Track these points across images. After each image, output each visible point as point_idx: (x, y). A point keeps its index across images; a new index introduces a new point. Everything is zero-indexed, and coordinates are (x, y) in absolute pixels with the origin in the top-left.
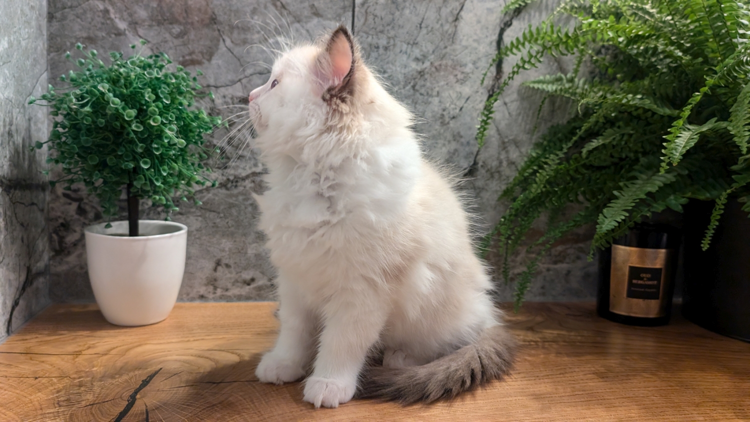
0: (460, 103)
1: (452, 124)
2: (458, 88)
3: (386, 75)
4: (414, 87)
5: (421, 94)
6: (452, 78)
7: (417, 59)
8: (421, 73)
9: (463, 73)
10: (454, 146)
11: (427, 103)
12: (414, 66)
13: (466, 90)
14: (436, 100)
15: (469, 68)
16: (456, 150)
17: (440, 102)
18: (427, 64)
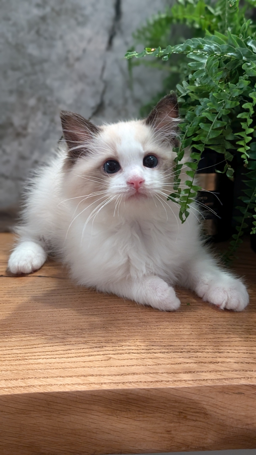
0: (83, 45)
1: (77, 65)
2: (80, 30)
3: (11, 22)
4: (38, 32)
5: (46, 39)
6: (73, 22)
7: (38, 6)
8: (43, 19)
9: (83, 16)
10: (80, 86)
11: (51, 46)
12: (36, 12)
13: (87, 32)
14: (59, 44)
15: (88, 10)
16: (83, 91)
17: (64, 45)
18: (48, 9)
